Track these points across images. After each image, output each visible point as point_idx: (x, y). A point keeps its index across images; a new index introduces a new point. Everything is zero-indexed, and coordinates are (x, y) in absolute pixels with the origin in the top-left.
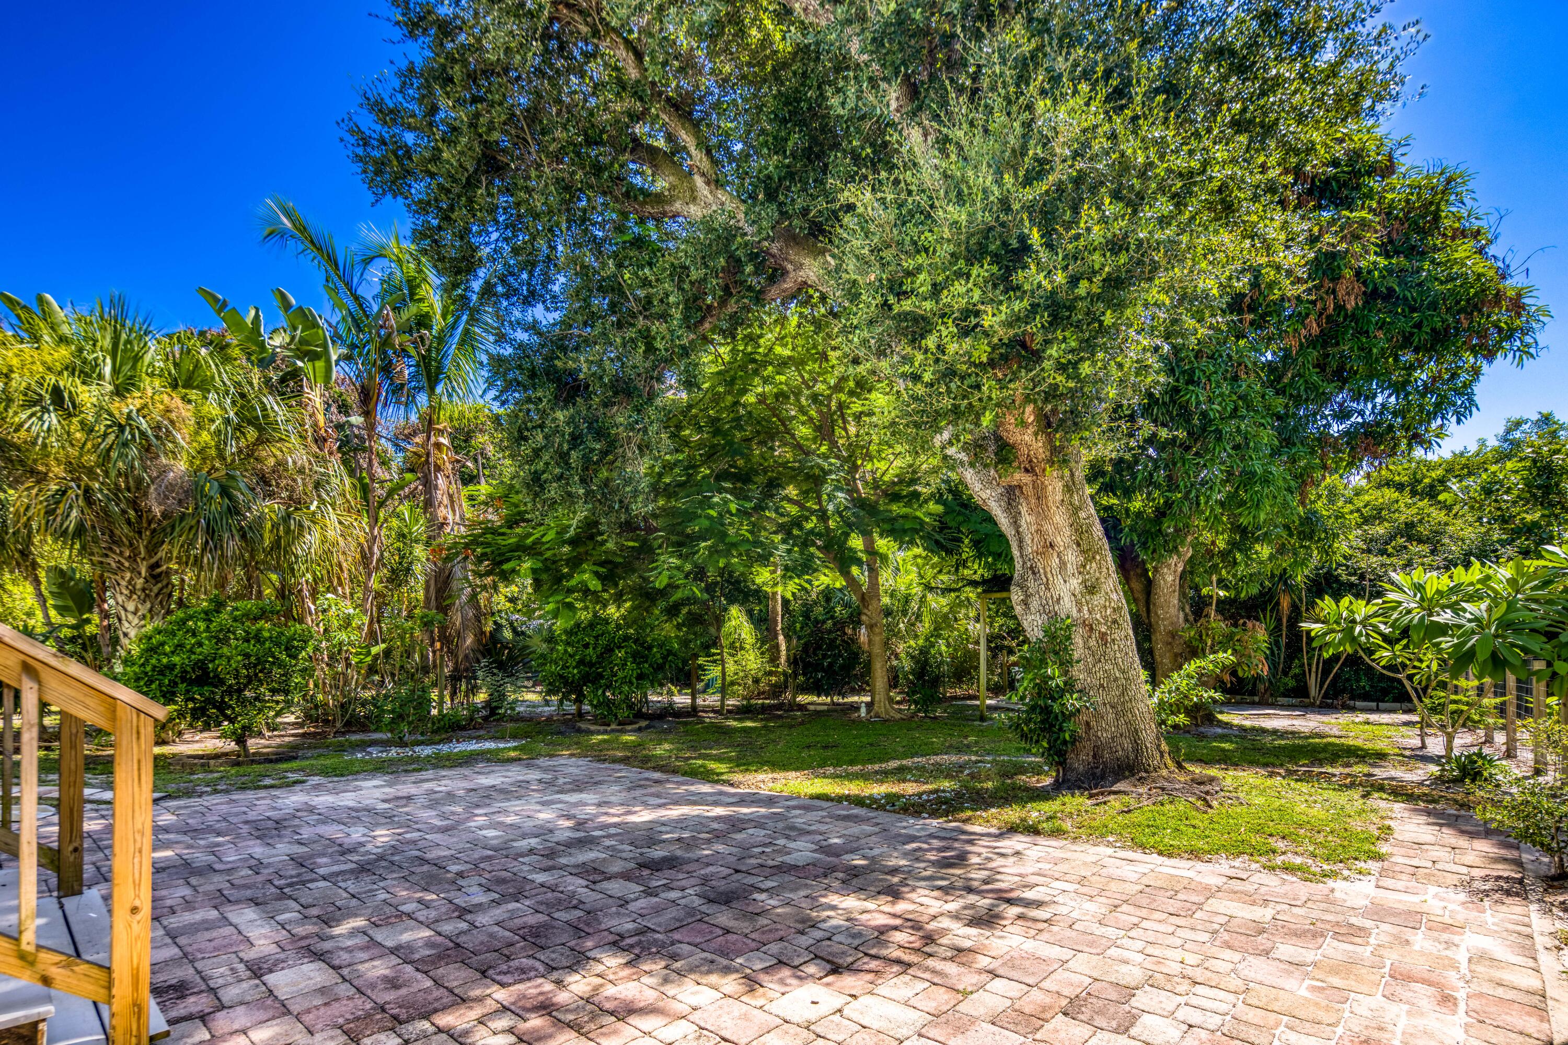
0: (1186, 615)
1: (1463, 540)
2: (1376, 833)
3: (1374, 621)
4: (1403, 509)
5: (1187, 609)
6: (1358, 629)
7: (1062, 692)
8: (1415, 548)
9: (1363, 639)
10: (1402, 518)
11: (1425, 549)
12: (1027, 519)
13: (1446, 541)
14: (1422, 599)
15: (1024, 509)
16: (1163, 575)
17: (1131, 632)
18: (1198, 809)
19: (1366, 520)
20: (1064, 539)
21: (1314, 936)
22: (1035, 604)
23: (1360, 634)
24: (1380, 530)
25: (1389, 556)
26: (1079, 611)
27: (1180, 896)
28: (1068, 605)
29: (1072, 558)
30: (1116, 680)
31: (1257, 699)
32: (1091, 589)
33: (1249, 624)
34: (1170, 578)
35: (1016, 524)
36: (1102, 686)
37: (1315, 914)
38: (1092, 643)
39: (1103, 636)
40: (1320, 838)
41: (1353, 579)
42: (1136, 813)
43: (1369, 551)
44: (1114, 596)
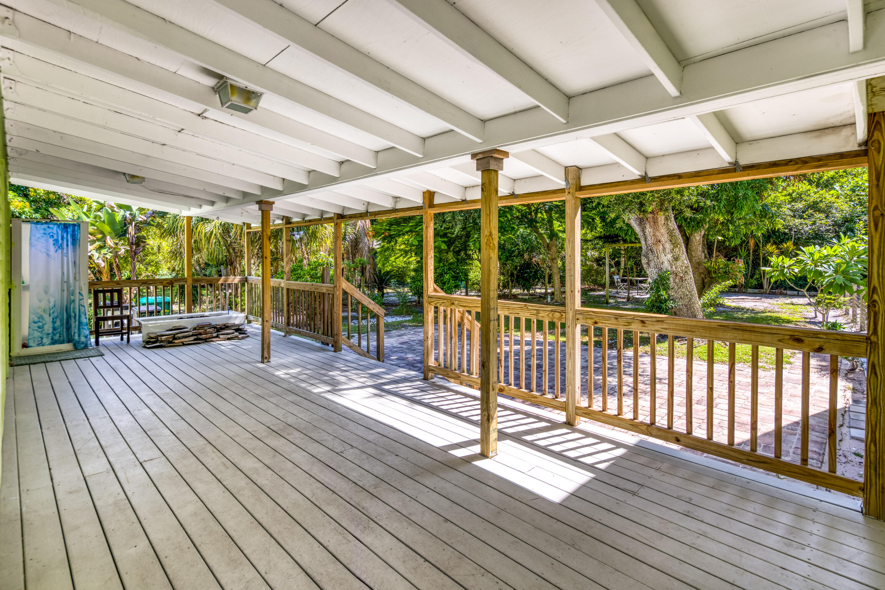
0: (705, 255)
1: (842, 210)
2: (790, 355)
3: (792, 267)
4: (812, 194)
5: (706, 252)
6: (786, 270)
7: (666, 301)
8: (818, 215)
9: (788, 275)
10: (812, 200)
11: (823, 216)
12: (649, 230)
13: (834, 211)
14: (813, 260)
15: (648, 226)
16: (694, 236)
17: (692, 276)
18: (722, 346)
19: (794, 200)
20: (665, 238)
21: (767, 386)
22: (652, 264)
23: (787, 272)
24: (800, 205)
25: (804, 219)
26: (671, 268)
27: (722, 375)
28: (666, 265)
29: (668, 246)
30: (687, 295)
31: (737, 290)
32: (676, 259)
33: (736, 260)
34: (698, 238)
35: (643, 231)
36: (681, 298)
37: (767, 380)
38: (677, 280)
39: (681, 278)
40: (769, 357)
41: (786, 231)
42: (699, 348)
43: (794, 216)
44: (686, 262)
